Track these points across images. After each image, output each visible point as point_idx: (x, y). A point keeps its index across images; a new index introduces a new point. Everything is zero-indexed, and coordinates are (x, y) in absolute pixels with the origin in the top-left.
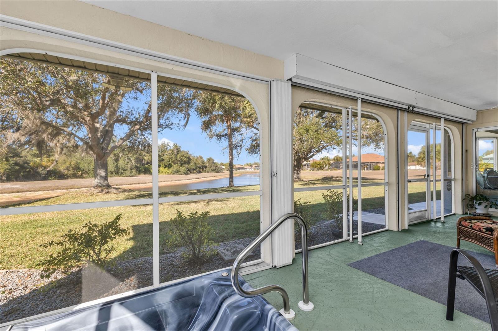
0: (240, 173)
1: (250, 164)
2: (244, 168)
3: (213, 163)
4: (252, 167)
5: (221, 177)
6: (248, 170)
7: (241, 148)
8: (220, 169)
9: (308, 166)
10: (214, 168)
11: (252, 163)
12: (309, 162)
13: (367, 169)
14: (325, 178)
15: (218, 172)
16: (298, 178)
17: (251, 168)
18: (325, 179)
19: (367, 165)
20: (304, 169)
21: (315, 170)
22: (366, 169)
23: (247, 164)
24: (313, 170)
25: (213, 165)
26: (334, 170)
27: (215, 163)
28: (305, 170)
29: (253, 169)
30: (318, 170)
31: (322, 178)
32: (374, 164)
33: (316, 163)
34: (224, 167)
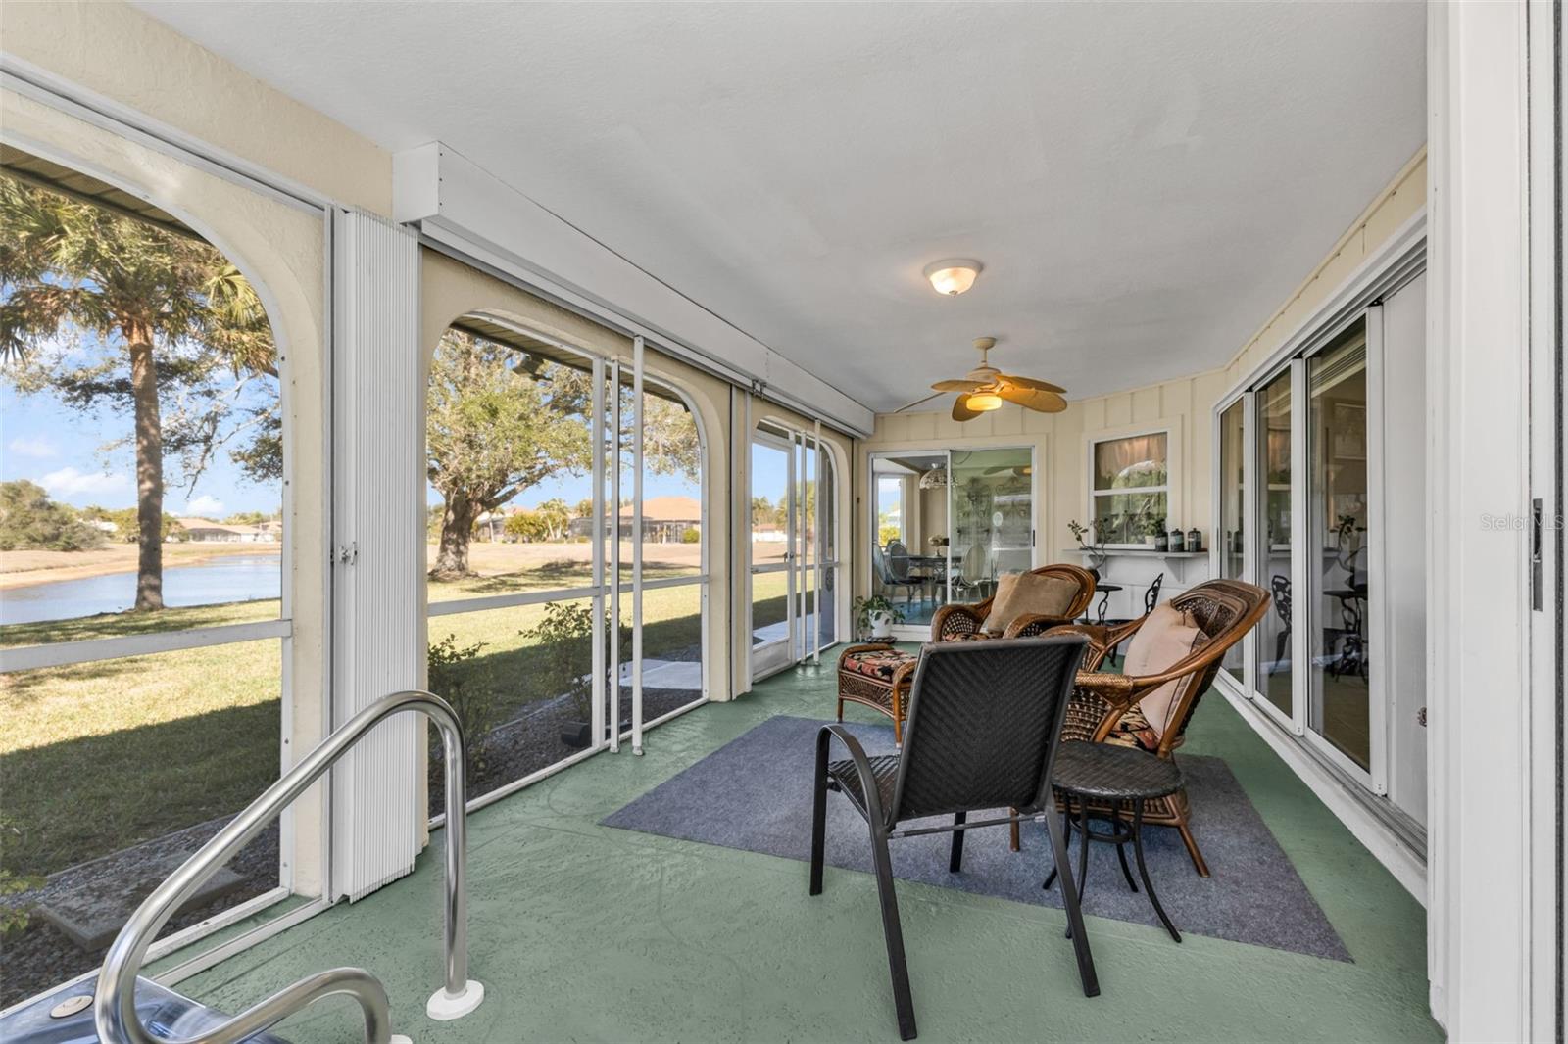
0: (204, 552)
1: (258, 516)
2: (226, 533)
3: (43, 505)
4: (265, 528)
5: (91, 571)
6: (247, 539)
7: (208, 450)
8: (83, 535)
9: (495, 526)
10: (49, 530)
11: (264, 513)
12: (500, 516)
13: (669, 539)
14: (549, 565)
15: (70, 547)
16: (461, 568)
17: (260, 531)
18: (551, 570)
19: (669, 527)
20: (482, 537)
21: (520, 540)
22: (665, 538)
23: (243, 517)
24: (514, 541)
25: (40, 514)
26: (580, 541)
27: (51, 508)
28: (485, 541)
29: (269, 537)
30: (530, 541)
31: (540, 566)
32: (685, 525)
33: (522, 518)
34: (112, 527)
